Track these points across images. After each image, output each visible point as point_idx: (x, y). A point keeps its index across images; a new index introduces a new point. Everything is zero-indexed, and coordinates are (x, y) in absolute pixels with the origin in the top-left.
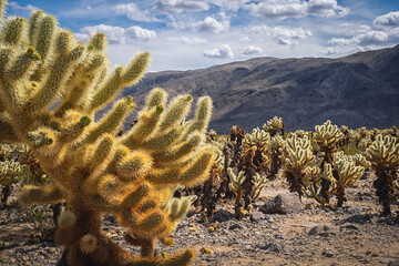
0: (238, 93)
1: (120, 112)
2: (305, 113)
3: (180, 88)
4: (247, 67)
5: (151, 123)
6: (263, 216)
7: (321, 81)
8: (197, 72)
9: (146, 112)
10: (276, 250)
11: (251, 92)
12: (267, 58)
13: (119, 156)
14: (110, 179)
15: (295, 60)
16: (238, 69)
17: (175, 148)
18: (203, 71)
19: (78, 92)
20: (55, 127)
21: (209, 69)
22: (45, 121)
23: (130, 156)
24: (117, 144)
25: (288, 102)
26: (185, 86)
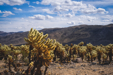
0: (76, 34)
1: (44, 41)
2: (95, 41)
3: (60, 33)
4: (79, 27)
5: (48, 43)
6: (73, 63)
7: (100, 32)
8: (65, 28)
9: (47, 41)
10: (73, 68)
11: (80, 34)
12: (84, 25)
13: (44, 46)
14: (43, 49)
15: (92, 26)
16: (76, 28)
17: (51, 46)
18: (67, 28)
19: (39, 39)
20: (37, 43)
21: (68, 28)
22: (36, 42)
23: (45, 46)
24: (44, 45)
25: (90, 37)
26: (61, 32)
